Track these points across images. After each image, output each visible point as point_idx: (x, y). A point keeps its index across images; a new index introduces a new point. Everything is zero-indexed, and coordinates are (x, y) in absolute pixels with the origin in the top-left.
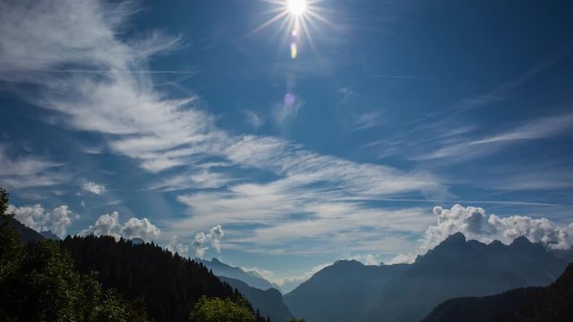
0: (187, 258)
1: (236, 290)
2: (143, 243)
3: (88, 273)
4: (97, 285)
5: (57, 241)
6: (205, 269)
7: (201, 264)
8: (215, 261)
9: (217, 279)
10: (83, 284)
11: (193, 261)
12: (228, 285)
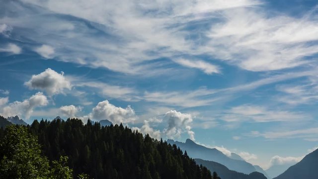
0: (159, 140)
1: (215, 174)
2: (112, 125)
3: (58, 159)
4: (68, 171)
5: (24, 126)
6: (180, 151)
7: (175, 146)
8: (189, 142)
9: (192, 162)
10: (53, 170)
11: (166, 143)
12: (205, 169)
